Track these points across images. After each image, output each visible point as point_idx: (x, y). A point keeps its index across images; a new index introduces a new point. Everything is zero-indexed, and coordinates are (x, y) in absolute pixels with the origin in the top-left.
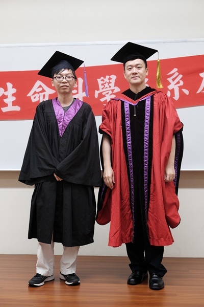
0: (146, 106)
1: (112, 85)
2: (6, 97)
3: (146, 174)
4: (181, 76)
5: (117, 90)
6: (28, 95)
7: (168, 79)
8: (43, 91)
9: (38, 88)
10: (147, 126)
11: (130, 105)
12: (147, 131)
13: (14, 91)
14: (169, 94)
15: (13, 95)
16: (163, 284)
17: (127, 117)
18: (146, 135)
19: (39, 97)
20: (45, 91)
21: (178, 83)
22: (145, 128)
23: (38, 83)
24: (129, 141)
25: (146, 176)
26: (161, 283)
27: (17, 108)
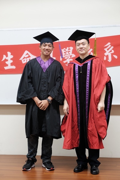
0: (88, 66)
1: (71, 53)
2: (7, 60)
3: (87, 107)
4: (112, 47)
5: (74, 56)
6: (20, 59)
7: (105, 49)
8: (29, 57)
9: (26, 55)
10: (88, 78)
11: (78, 66)
12: (88, 81)
13: (12, 57)
14: (105, 58)
15: (11, 59)
16: (99, 171)
17: (77, 74)
18: (87, 84)
19: (27, 61)
20: (30, 57)
21: (111, 51)
22: (87, 80)
23: (26, 52)
24: (77, 88)
25: (87, 108)
26: (97, 171)
27: (14, 67)
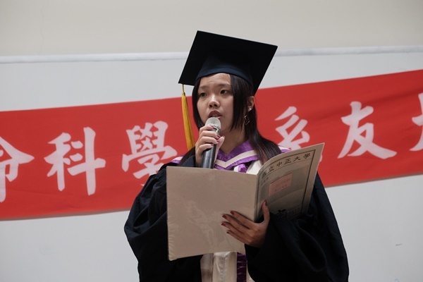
4: (303, 123)
21: (299, 136)
